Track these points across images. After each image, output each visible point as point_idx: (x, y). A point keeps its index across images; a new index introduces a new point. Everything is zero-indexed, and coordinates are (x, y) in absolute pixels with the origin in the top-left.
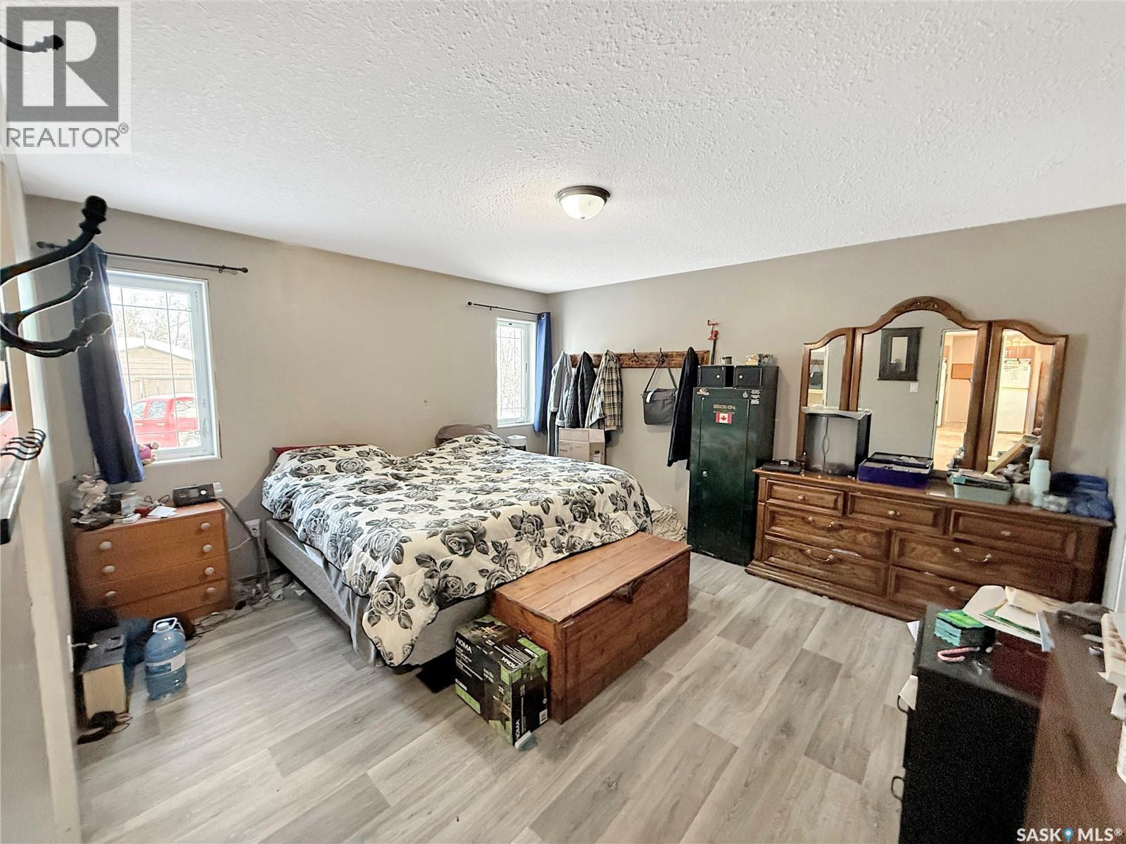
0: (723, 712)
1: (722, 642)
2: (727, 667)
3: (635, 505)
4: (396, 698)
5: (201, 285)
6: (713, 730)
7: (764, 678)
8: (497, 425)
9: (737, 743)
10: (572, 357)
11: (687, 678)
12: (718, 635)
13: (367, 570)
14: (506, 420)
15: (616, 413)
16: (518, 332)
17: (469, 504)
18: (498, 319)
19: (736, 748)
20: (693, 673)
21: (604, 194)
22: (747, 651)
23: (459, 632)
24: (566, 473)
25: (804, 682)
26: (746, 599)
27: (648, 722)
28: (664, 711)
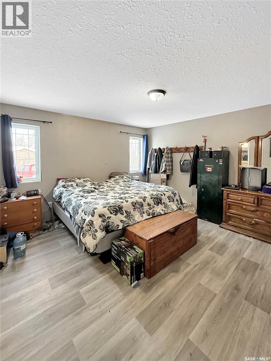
0: (211, 280)
1: (210, 252)
2: (212, 262)
3: (177, 200)
4: (91, 265)
5: (38, 127)
6: (207, 286)
7: (227, 268)
8: (129, 172)
9: (217, 292)
10: (155, 149)
11: (197, 265)
12: (209, 250)
13: (83, 219)
14: (132, 171)
15: (170, 168)
16: (137, 141)
17: (118, 198)
18: (130, 137)
19: (216, 295)
20: (199, 263)
21: (163, 92)
22: (220, 256)
23: (113, 242)
24: (152, 188)
25: (243, 270)
26: (220, 237)
27: (182, 281)
28: (187, 277)
